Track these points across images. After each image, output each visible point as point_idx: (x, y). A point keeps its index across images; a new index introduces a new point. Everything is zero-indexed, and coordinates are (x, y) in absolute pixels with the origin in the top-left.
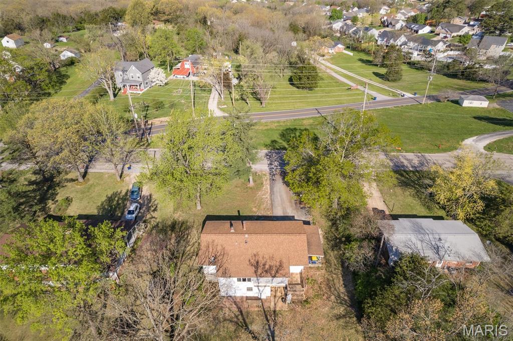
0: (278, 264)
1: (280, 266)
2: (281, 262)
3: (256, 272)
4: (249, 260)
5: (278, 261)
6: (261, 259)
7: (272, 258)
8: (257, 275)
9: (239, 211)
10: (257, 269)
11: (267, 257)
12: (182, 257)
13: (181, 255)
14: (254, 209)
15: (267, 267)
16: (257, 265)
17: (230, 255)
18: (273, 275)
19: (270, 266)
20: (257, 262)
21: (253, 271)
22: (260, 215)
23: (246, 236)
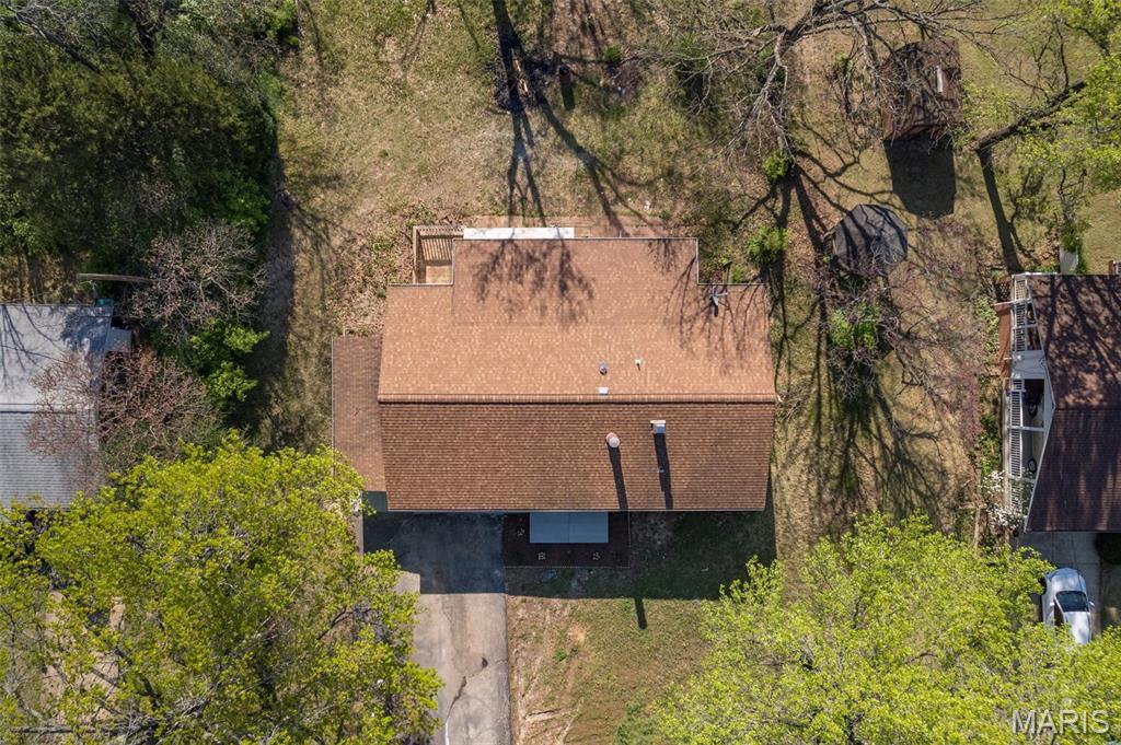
0: (493, 287)
1: (485, 279)
2: (482, 293)
3: (566, 257)
4: (591, 296)
5: (490, 298)
6: (552, 304)
7: (514, 307)
8: (563, 246)
9: (643, 624)
10: (562, 265)
11: (531, 314)
12: (819, 403)
13: (825, 410)
14: (581, 637)
15: (529, 276)
16: (566, 278)
17: (660, 320)
18: (509, 247)
19: (518, 278)
20: (564, 288)
21: (574, 259)
22: (556, 602)
23: (603, 390)
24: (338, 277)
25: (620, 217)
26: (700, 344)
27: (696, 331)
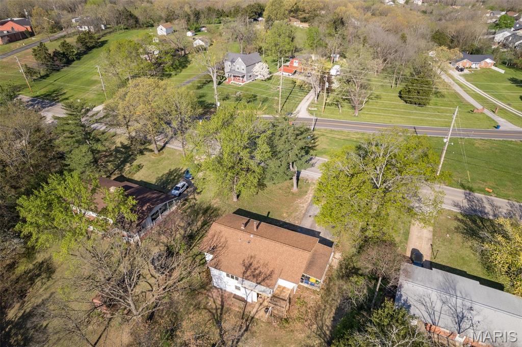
0: (269, 272)
1: (269, 275)
2: (272, 272)
3: (244, 273)
4: (244, 260)
5: (271, 269)
6: (255, 263)
7: (265, 265)
8: (243, 276)
9: (269, 213)
10: (247, 271)
11: (262, 262)
12: (199, 239)
13: (199, 238)
14: (285, 214)
15: (257, 272)
16: (248, 267)
17: (229, 249)
18: (258, 282)
19: (260, 272)
20: (251, 264)
21: (242, 271)
22: (287, 222)
23: (252, 236)
24: (318, 313)
25: (220, 303)
26: (223, 240)
27: (222, 244)
